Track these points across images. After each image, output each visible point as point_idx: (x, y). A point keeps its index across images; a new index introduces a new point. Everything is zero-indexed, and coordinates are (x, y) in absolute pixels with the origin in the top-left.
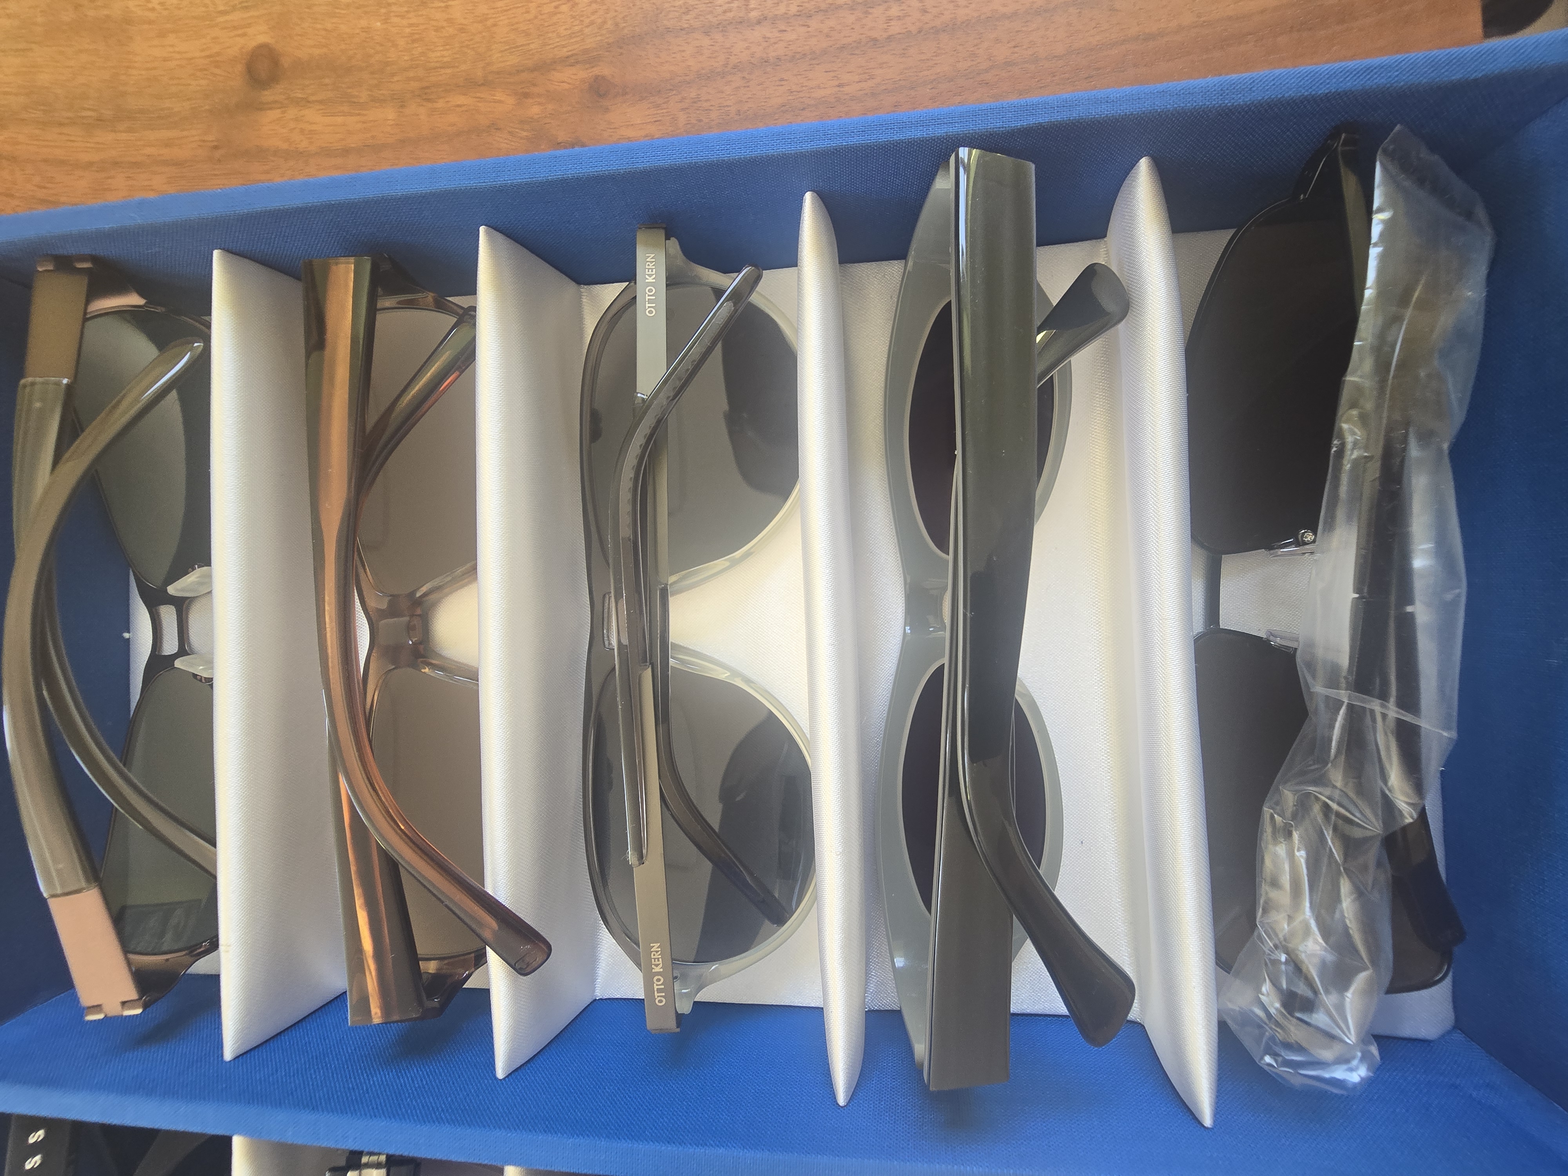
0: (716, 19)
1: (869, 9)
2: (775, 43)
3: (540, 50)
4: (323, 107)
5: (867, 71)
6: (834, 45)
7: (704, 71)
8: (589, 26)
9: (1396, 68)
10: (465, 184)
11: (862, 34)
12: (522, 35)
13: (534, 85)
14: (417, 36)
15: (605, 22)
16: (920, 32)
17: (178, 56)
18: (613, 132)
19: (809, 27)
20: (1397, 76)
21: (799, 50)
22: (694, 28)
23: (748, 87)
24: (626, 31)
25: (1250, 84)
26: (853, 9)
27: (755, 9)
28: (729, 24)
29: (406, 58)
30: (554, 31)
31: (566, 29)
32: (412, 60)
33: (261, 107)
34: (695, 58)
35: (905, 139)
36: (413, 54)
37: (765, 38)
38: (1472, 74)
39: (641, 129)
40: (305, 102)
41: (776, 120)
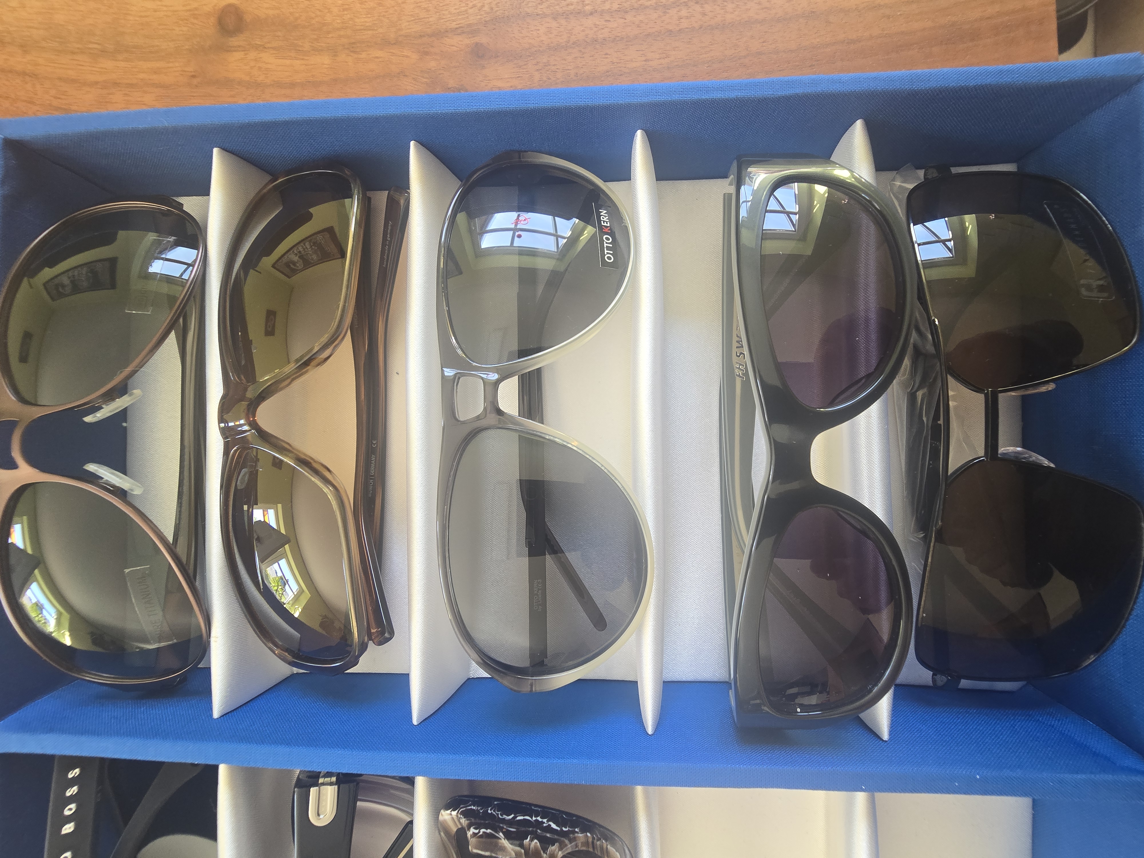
0: (562, 9)
1: (667, 10)
2: (603, 29)
3: (437, 22)
4: (276, 52)
5: (665, 52)
6: (643, 33)
7: (552, 45)
8: (472, 8)
9: (1017, 73)
10: (408, 111)
11: (662, 27)
12: (424, 11)
13: (432, 47)
14: (347, 7)
15: (483, 6)
16: (701, 28)
17: (165, 9)
18: (488, 83)
19: (625, 19)
20: (1017, 77)
21: (619, 34)
22: (547, 15)
23: (583, 57)
24: (498, 13)
25: (929, 77)
26: (656, 9)
27: (588, 4)
28: (570, 13)
29: (338, 21)
30: (447, 10)
31: (456, 9)
32: (343, 23)
33: (229, 50)
34: (546, 35)
35: (710, 98)
36: (344, 19)
37: (595, 25)
38: (1062, 79)
39: (508, 82)
40: (263, 48)
41: (602, 81)
